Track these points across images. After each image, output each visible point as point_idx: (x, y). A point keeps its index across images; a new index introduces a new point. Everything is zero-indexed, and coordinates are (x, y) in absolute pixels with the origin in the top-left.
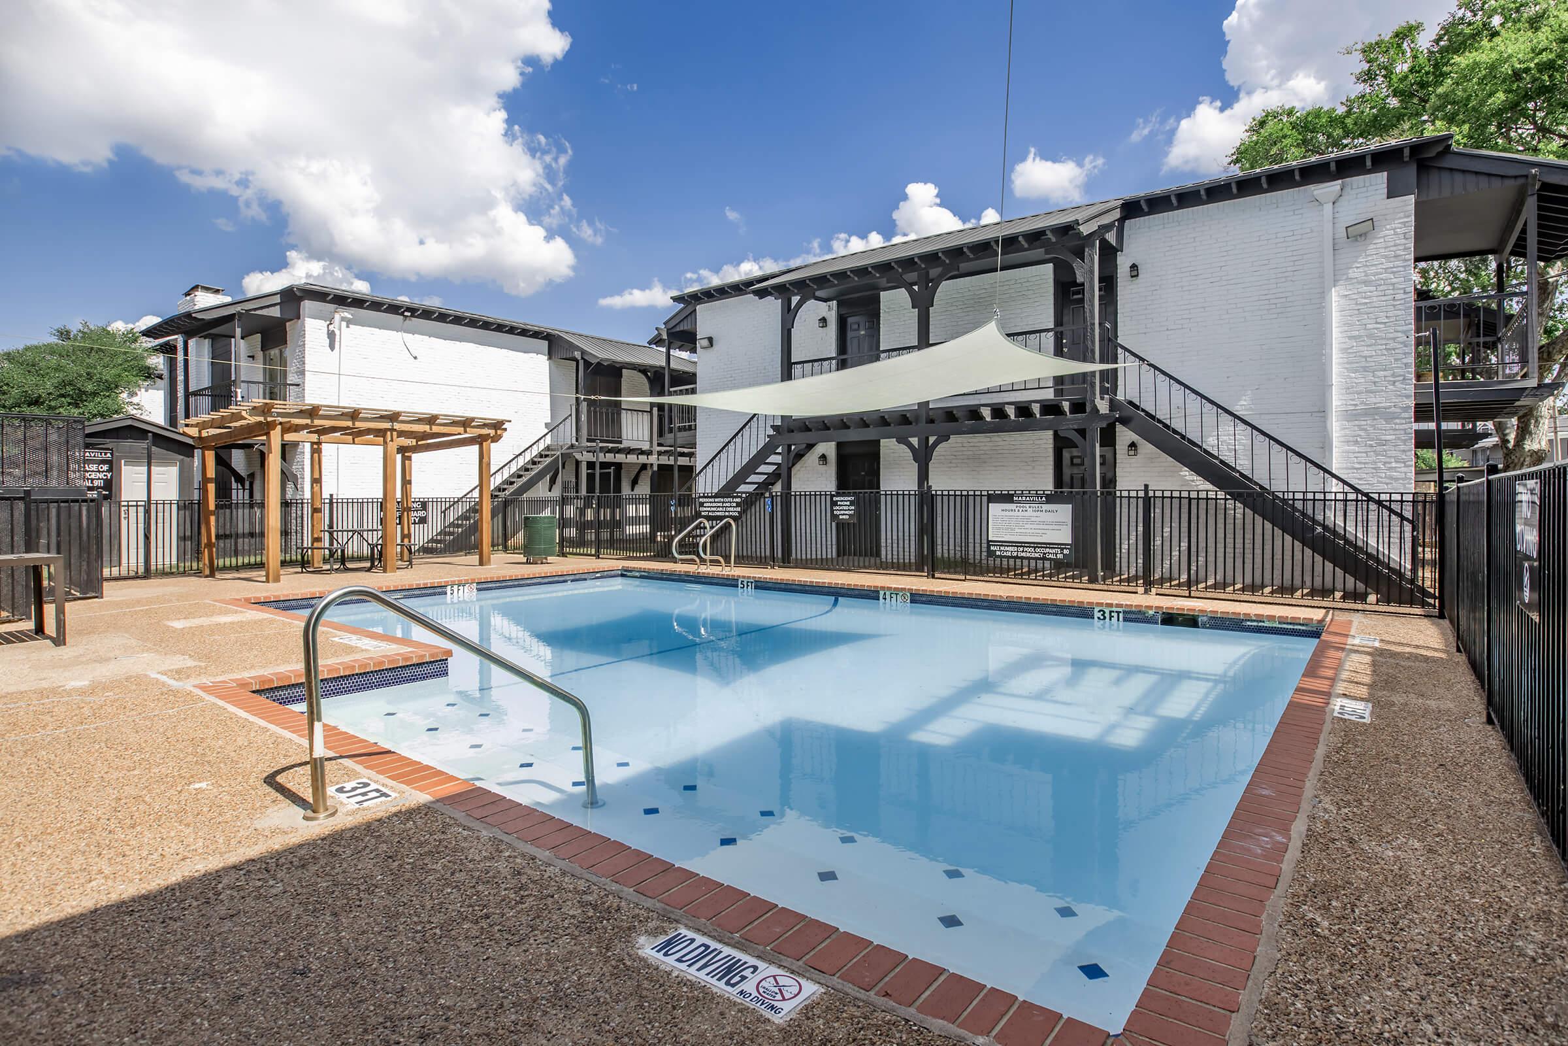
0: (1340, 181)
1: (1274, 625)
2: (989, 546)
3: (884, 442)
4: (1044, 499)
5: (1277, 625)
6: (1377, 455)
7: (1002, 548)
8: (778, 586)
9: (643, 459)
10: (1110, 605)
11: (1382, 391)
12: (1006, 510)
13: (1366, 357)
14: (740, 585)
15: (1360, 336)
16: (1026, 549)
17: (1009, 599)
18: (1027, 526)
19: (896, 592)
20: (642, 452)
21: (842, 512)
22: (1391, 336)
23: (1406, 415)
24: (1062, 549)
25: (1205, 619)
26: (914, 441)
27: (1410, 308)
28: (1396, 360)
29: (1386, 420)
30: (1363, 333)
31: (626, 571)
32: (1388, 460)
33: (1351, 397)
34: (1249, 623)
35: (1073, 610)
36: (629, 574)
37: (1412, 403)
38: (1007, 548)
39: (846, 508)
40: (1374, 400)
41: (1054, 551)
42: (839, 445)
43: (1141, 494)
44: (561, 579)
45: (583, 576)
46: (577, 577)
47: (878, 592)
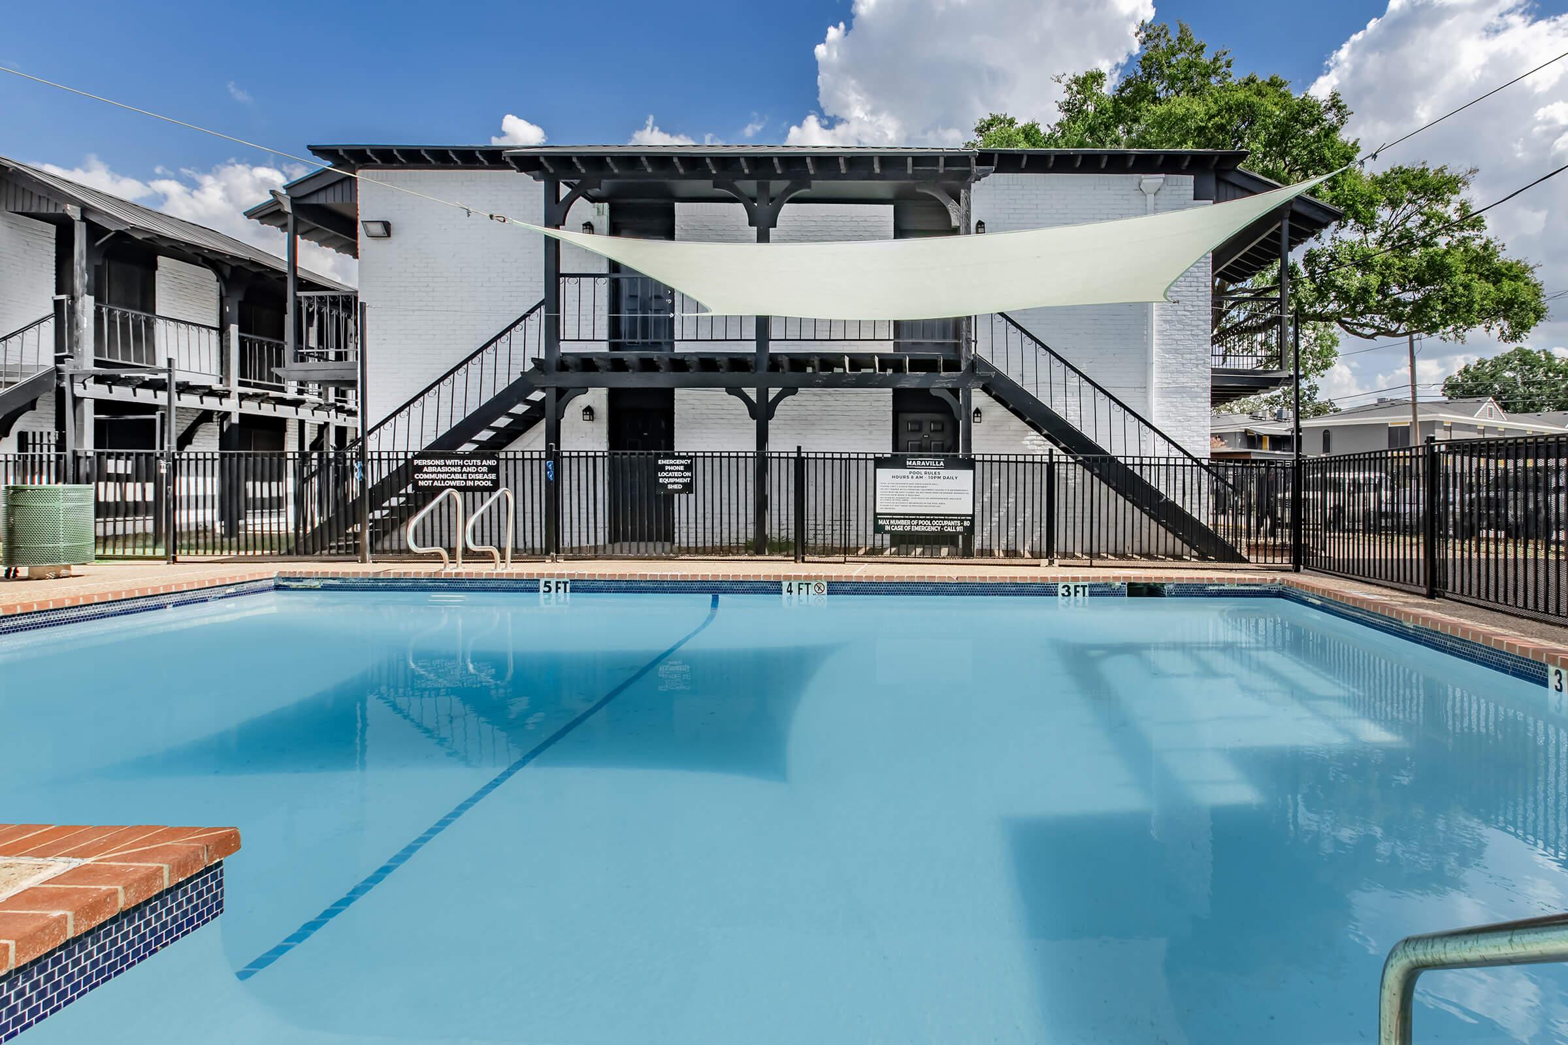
0: (1163, 175)
1: (1233, 588)
2: (876, 520)
3: (679, 393)
4: (942, 464)
5: (1235, 587)
6: (1184, 429)
7: (892, 522)
8: (614, 585)
9: (211, 403)
10: (1075, 579)
11: (1189, 372)
12: (897, 477)
13: (1177, 340)
14: (542, 588)
15: (1173, 321)
16: (920, 522)
17: (959, 581)
18: (922, 495)
19: (806, 581)
20: (211, 392)
21: (672, 480)
22: (1195, 323)
23: (1204, 395)
24: (962, 521)
25: (1171, 586)
26: (752, 393)
27: (1208, 300)
28: (1199, 345)
29: (1191, 398)
30: (1175, 318)
31: (288, 579)
32: (1192, 434)
33: (1165, 375)
34: (1211, 588)
35: (1035, 588)
36: (294, 584)
37: (1209, 384)
38: (898, 522)
39: (680, 474)
40: (1182, 380)
41: (953, 523)
42: (615, 396)
43: (1046, 459)
44: (152, 602)
45: (200, 595)
46: (188, 596)
47: (780, 583)
